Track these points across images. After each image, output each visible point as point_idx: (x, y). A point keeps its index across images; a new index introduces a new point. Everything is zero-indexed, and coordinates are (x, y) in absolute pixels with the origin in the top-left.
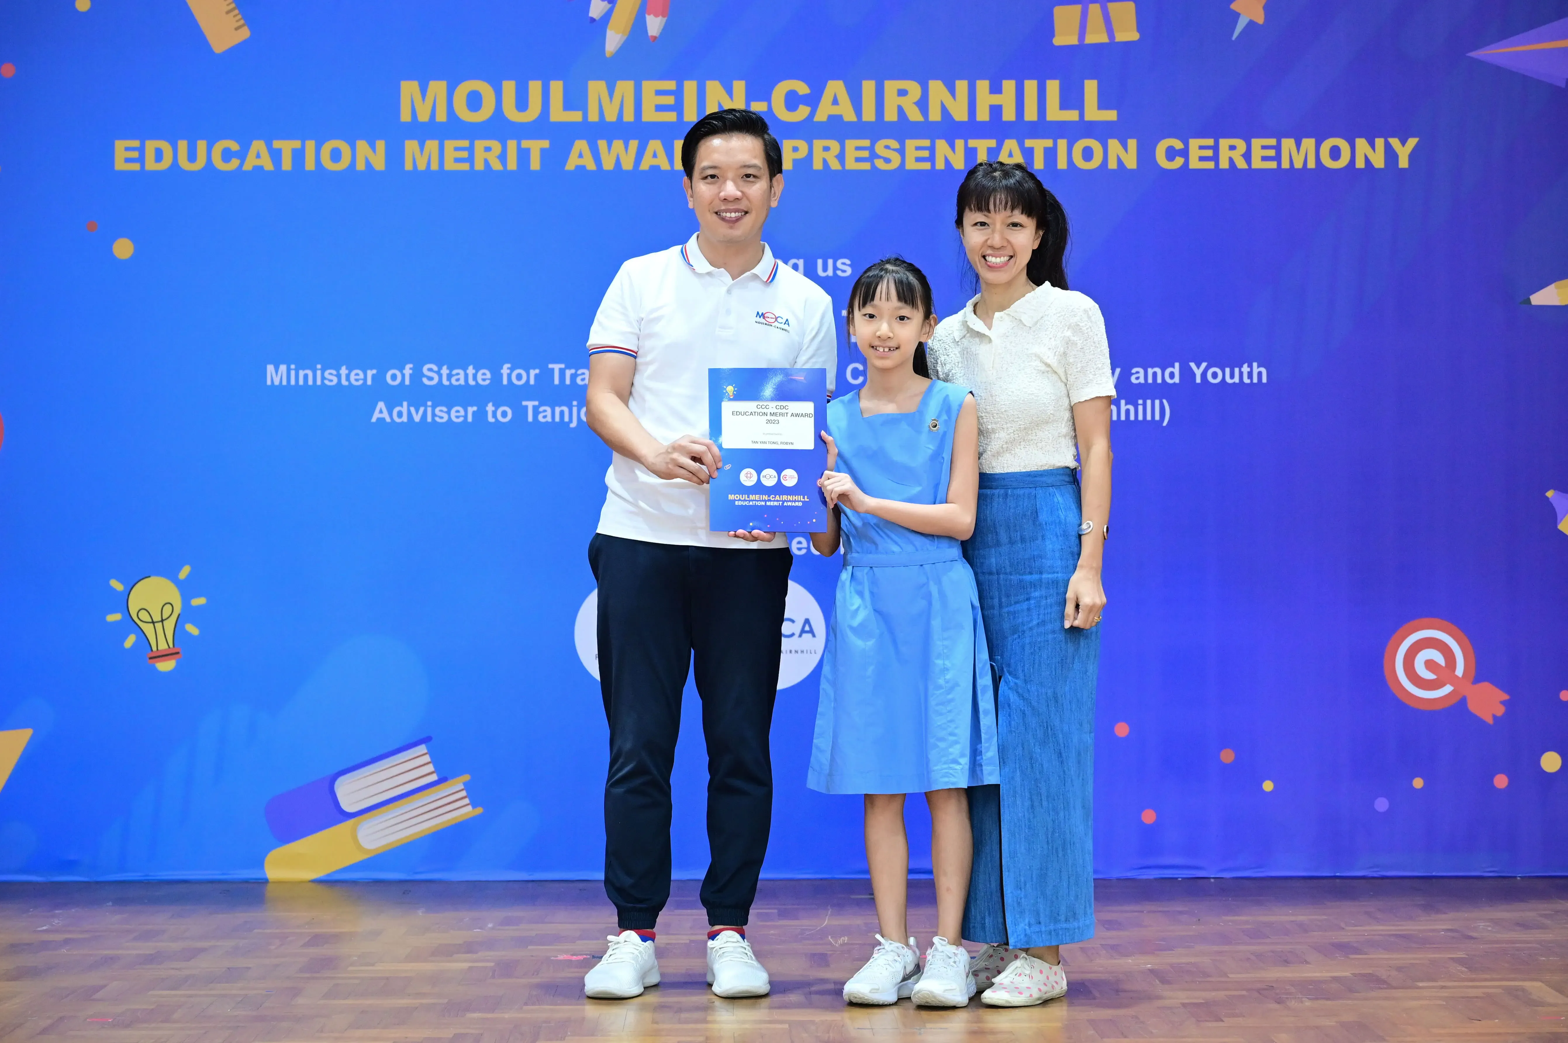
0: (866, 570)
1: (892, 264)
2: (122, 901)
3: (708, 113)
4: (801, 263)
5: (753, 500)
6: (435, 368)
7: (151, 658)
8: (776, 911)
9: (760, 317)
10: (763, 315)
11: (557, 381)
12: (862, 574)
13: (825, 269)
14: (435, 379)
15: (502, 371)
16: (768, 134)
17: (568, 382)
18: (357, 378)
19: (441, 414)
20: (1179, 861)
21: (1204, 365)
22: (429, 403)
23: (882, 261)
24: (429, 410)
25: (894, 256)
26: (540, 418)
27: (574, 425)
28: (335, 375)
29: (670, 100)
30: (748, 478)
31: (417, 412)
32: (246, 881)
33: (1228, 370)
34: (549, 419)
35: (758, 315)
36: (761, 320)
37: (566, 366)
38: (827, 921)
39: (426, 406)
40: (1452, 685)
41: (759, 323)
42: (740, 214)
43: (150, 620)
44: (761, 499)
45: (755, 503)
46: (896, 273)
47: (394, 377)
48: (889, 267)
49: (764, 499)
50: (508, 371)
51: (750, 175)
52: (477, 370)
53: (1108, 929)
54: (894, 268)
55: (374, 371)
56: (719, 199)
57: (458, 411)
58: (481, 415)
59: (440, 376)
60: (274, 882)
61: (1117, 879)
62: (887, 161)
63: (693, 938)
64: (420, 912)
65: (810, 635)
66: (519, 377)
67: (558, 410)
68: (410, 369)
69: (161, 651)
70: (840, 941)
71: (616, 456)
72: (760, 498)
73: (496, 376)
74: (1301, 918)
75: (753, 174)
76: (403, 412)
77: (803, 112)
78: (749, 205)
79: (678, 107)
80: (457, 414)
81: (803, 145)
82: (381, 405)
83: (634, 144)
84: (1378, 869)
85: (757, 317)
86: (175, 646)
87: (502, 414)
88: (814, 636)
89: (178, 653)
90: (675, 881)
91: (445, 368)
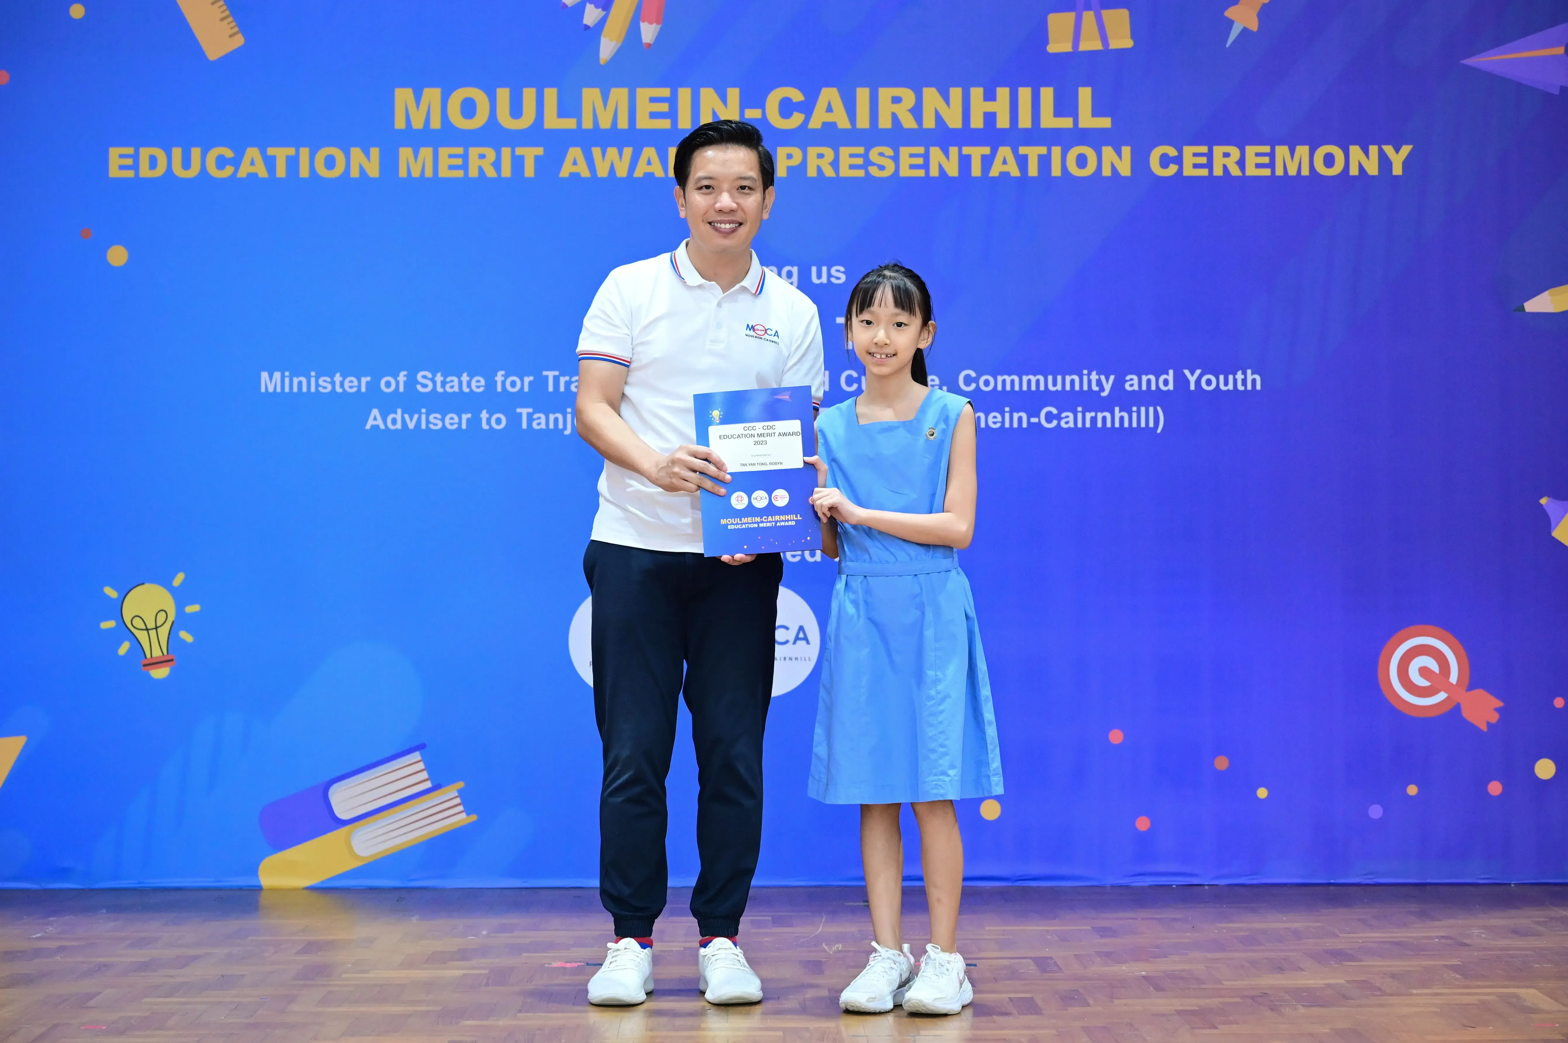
0: (861, 579)
1: (889, 270)
2: (116, 909)
3: (702, 123)
4: (795, 270)
5: (746, 523)
6: (429, 375)
7: (144, 665)
8: (770, 918)
9: (750, 330)
10: (753, 328)
11: (551, 388)
12: (857, 583)
13: (819, 276)
14: (429, 385)
15: (496, 378)
16: (763, 147)
17: (562, 389)
18: (351, 384)
19: (436, 422)
20: (1173, 867)
21: (1198, 372)
22: (423, 410)
23: (881, 267)
24: (424, 417)
25: (892, 262)
26: (535, 425)
27: (568, 432)
28: (329, 382)
29: (664, 107)
30: (739, 501)
31: (411, 420)
32: (240, 889)
33: (1222, 377)
34: (543, 426)
35: (748, 328)
36: (752, 333)
37: (560, 373)
38: (821, 928)
39: (420, 414)
40: (1446, 692)
41: (749, 336)
42: (734, 225)
43: (145, 628)
44: (754, 521)
45: (748, 526)
46: (894, 280)
47: (388, 384)
48: (887, 273)
49: (756, 521)
50: (503, 378)
51: (745, 186)
52: (471, 376)
53: (1102, 936)
54: (892, 274)
55: (369, 379)
56: (715, 211)
57: (452, 418)
58: (475, 422)
59: (434, 383)
60: (266, 889)
61: (1111, 886)
62: (882, 168)
63: (688, 945)
64: (414, 919)
65: (804, 642)
66: (513, 384)
67: (552, 417)
68: (405, 376)
69: (156, 658)
70: (834, 948)
71: (607, 464)
72: (752, 520)
73: (491, 384)
74: (1296, 925)
75: (749, 185)
76: (397, 420)
77: (797, 119)
78: (744, 216)
79: (672, 115)
80: (451, 421)
81: (797, 152)
82: (375, 412)
83: (628, 151)
84: (1371, 877)
85: (747, 329)
86: (169, 652)
87: (498, 422)
88: (808, 643)
89: (172, 660)
90: (670, 888)
91: (439, 375)
